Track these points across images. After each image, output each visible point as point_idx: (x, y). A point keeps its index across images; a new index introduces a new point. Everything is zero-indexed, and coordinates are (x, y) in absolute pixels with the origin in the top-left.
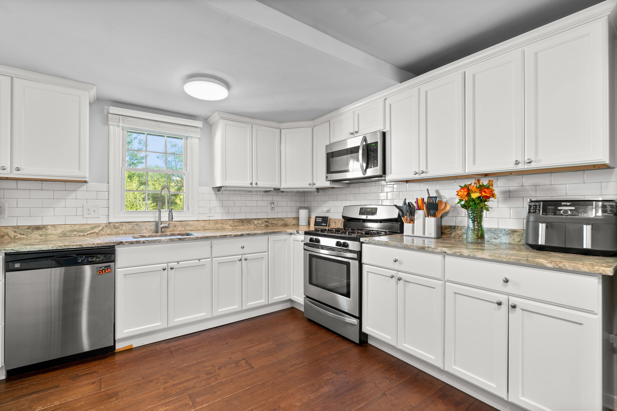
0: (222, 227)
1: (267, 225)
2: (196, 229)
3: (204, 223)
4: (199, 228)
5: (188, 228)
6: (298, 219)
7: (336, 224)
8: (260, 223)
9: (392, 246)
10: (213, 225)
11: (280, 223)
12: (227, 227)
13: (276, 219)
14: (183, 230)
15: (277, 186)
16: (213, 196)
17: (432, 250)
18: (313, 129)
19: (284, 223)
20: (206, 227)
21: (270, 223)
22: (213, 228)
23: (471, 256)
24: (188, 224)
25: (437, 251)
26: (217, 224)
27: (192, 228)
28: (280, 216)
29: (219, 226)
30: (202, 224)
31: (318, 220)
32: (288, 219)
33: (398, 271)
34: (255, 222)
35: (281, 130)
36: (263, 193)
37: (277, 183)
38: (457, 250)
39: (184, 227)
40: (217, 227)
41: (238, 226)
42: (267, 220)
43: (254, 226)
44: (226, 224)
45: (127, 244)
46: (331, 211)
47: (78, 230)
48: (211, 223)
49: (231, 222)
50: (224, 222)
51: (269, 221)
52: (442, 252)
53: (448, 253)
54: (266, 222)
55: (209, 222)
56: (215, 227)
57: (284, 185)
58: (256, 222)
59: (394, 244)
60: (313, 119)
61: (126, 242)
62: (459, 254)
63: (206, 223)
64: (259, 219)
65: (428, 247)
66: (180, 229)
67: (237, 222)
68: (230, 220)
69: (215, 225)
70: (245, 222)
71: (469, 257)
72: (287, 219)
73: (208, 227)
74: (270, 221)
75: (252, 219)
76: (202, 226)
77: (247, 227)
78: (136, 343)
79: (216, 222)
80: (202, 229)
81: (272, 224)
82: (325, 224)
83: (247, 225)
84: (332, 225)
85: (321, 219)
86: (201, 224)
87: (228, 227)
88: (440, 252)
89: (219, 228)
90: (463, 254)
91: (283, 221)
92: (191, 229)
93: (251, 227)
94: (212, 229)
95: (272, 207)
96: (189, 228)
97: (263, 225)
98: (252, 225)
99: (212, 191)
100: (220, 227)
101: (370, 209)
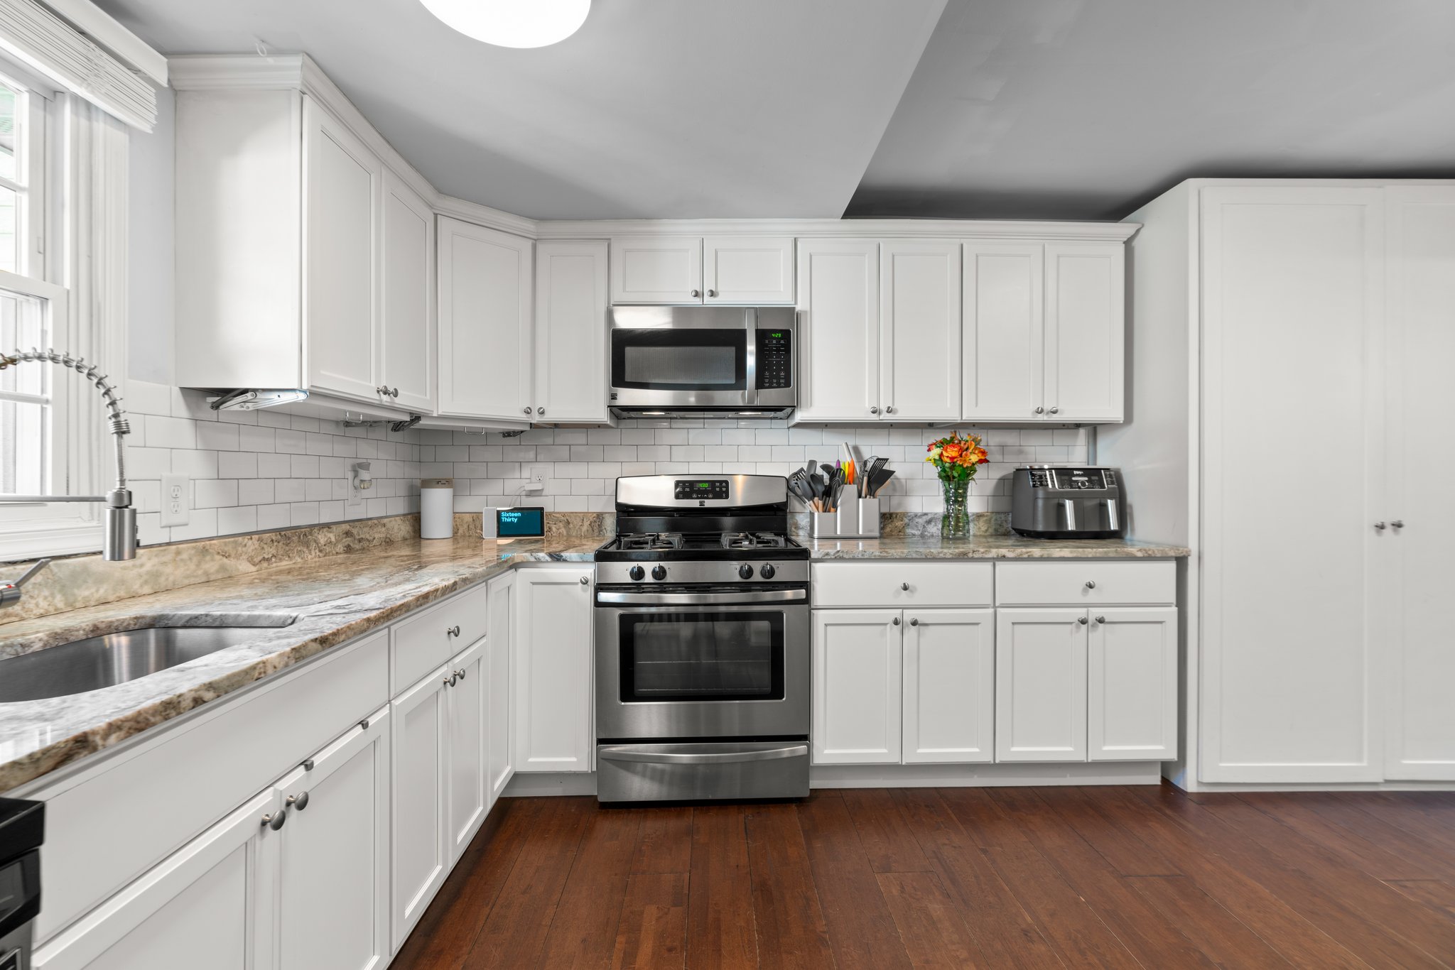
0: (223, 568)
1: (350, 546)
2: (122, 593)
3: (155, 560)
4: (136, 587)
5: (83, 593)
6: (416, 519)
7: (571, 526)
8: (333, 539)
9: (896, 558)
10: (192, 566)
11: (377, 536)
12: (240, 567)
13: (370, 523)
14: (61, 605)
16: (185, 432)
17: (980, 556)
18: (535, 248)
19: (384, 536)
20: (162, 580)
21: (355, 539)
22: (192, 580)
23: (1046, 556)
24: (85, 569)
25: (990, 556)
26: (208, 558)
27: (102, 591)
29: (212, 565)
30: (148, 566)
31: (509, 520)
33: (903, 608)
34: (319, 537)
36: (331, 429)
37: (428, 397)
38: (1024, 550)
39: (63, 589)
40: (206, 573)
41: (273, 560)
42: (346, 527)
43: (318, 553)
44: (238, 557)
46: (544, 493)
48: (185, 556)
49: (252, 544)
50: (229, 549)
51: (352, 530)
52: (998, 556)
53: (1010, 556)
54: (348, 534)
55: (178, 553)
56: (200, 572)
57: (449, 408)
58: (322, 538)
59: (902, 553)
62: (1026, 556)
63: (164, 559)
64: (327, 526)
65: (974, 551)
66: (44, 604)
67: (272, 541)
68: (250, 534)
69: (198, 565)
70: (295, 539)
71: (1041, 559)
72: (390, 521)
73: (171, 579)
74: (355, 531)
75: (311, 528)
76: (148, 573)
77: (299, 559)
79: (202, 547)
80: (147, 590)
81: (360, 540)
83: (297, 553)
85: (519, 514)
86: (142, 566)
87: (244, 566)
88: (995, 556)
89: (212, 577)
90: (1032, 555)
91: (384, 529)
92: (96, 596)
93: (310, 557)
94: (186, 582)
96: (86, 593)
97: (340, 548)
98: (313, 553)
99: (180, 407)
100: (217, 572)
101: (706, 485)
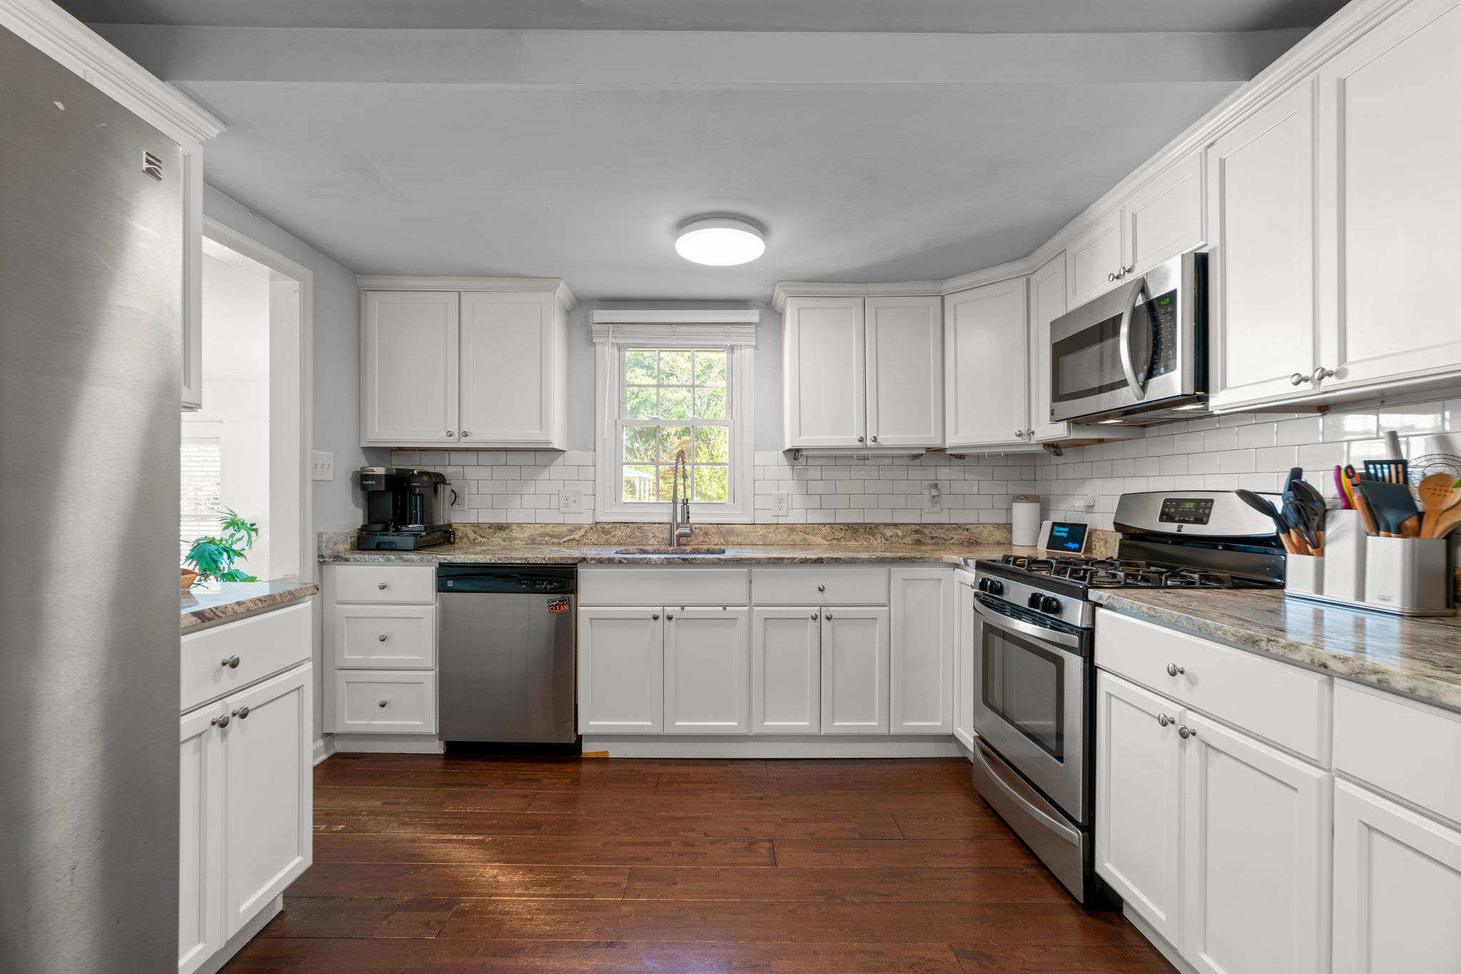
0: (804, 539)
1: (918, 540)
2: (748, 542)
3: (764, 530)
4: (755, 540)
5: (731, 539)
6: (1008, 527)
8: (900, 533)
10: (785, 536)
11: (956, 537)
12: (817, 541)
13: (946, 526)
14: (723, 542)
15: (936, 442)
16: (786, 471)
17: (1281, 652)
18: (1028, 282)
19: (967, 537)
20: (768, 539)
21: (926, 536)
22: (785, 543)
23: (1423, 693)
24: (732, 530)
26: (795, 533)
27: (739, 540)
28: (955, 519)
29: (797, 537)
30: (761, 532)
31: (1059, 534)
32: (980, 528)
33: (1184, 707)
34: (885, 531)
35: (943, 297)
36: (909, 462)
37: (933, 435)
39: (724, 536)
40: (793, 540)
41: (842, 540)
42: (918, 527)
43: (883, 541)
44: (815, 535)
45: (592, 562)
46: (1096, 509)
47: (551, 533)
48: (781, 530)
49: (825, 530)
50: (809, 530)
51: (924, 530)
54: (916, 532)
55: (777, 528)
56: (790, 539)
57: (954, 440)
58: (888, 532)
60: (1026, 255)
61: (592, 559)
62: (1375, 679)
63: (769, 530)
64: (896, 525)
66: (717, 540)
67: (842, 529)
68: (825, 524)
69: (789, 535)
70: (861, 530)
71: (1412, 697)
72: (976, 528)
73: (773, 539)
74: (927, 531)
75: (877, 525)
76: (761, 535)
77: (865, 543)
78: (616, 751)
79: (792, 528)
80: (760, 542)
81: (932, 538)
82: (1077, 546)
83: (865, 539)
84: (1098, 548)
85: (1067, 529)
86: (758, 532)
87: (819, 540)
89: (798, 543)
91: (966, 533)
92: (737, 541)
93: (875, 542)
94: (782, 543)
95: (934, 497)
96: (733, 539)
97: (908, 540)
98: (879, 541)
99: (783, 460)
100: (801, 541)
101: (1191, 505)
